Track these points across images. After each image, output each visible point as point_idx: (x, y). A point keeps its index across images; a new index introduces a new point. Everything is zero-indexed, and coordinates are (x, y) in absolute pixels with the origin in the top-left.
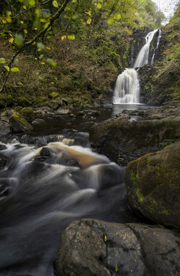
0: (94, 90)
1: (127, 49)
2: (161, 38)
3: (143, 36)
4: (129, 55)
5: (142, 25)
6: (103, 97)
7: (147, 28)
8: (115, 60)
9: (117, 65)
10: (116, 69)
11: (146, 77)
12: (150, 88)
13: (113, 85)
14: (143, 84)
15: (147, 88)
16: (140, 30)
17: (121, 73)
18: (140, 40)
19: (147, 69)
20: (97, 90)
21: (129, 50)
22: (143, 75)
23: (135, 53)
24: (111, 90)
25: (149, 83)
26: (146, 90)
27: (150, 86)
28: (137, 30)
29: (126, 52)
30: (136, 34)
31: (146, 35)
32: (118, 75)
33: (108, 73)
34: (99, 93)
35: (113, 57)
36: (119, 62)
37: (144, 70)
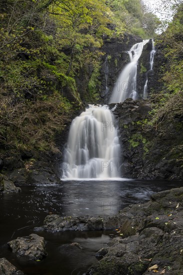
0: (12, 151)
1: (96, 70)
2: (157, 54)
3: (124, 50)
4: (99, 80)
5: (120, 31)
6: (36, 166)
7: (131, 36)
8: (65, 88)
9: (71, 99)
10: (67, 107)
11: (130, 123)
12: (141, 145)
13: (62, 138)
14: (126, 136)
15: (135, 145)
16: (118, 39)
17: (78, 114)
18: (120, 55)
19: (133, 108)
20: (21, 150)
21: (100, 72)
22: (125, 118)
23: (111, 77)
24: (56, 150)
25: (138, 135)
26: (132, 149)
27: (140, 141)
28: (113, 39)
29: (94, 75)
30: (110, 46)
31: (129, 47)
32: (73, 118)
33: (49, 115)
34: (26, 157)
35: (60, 83)
36: (75, 92)
37: (127, 108)
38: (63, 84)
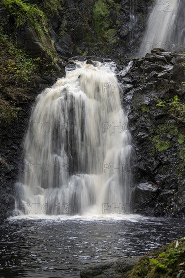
8: (22, 29)
9: (33, 51)
10: (26, 68)
11: (153, 102)
14: (145, 128)
15: (162, 146)
17: (50, 83)
19: (161, 69)
22: (144, 91)
25: (170, 127)
32: (38, 90)
35: (12, 20)
36: (43, 38)
37: (149, 71)
38: (20, 22)
